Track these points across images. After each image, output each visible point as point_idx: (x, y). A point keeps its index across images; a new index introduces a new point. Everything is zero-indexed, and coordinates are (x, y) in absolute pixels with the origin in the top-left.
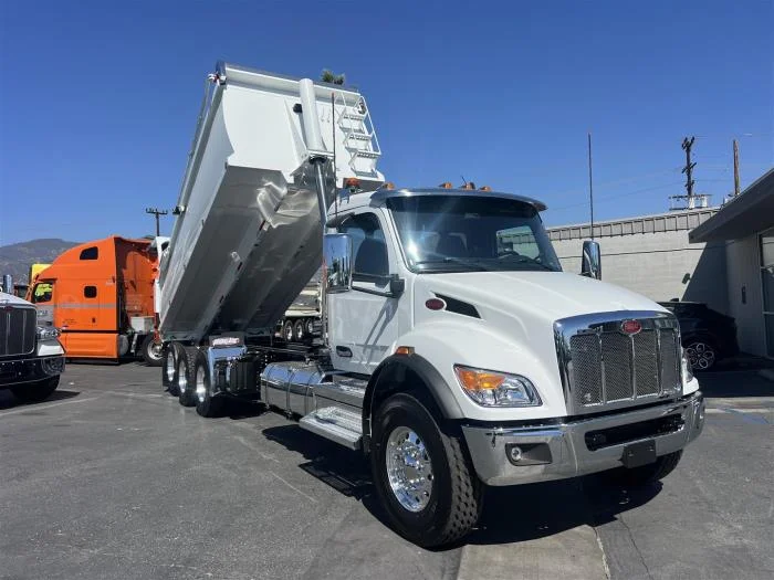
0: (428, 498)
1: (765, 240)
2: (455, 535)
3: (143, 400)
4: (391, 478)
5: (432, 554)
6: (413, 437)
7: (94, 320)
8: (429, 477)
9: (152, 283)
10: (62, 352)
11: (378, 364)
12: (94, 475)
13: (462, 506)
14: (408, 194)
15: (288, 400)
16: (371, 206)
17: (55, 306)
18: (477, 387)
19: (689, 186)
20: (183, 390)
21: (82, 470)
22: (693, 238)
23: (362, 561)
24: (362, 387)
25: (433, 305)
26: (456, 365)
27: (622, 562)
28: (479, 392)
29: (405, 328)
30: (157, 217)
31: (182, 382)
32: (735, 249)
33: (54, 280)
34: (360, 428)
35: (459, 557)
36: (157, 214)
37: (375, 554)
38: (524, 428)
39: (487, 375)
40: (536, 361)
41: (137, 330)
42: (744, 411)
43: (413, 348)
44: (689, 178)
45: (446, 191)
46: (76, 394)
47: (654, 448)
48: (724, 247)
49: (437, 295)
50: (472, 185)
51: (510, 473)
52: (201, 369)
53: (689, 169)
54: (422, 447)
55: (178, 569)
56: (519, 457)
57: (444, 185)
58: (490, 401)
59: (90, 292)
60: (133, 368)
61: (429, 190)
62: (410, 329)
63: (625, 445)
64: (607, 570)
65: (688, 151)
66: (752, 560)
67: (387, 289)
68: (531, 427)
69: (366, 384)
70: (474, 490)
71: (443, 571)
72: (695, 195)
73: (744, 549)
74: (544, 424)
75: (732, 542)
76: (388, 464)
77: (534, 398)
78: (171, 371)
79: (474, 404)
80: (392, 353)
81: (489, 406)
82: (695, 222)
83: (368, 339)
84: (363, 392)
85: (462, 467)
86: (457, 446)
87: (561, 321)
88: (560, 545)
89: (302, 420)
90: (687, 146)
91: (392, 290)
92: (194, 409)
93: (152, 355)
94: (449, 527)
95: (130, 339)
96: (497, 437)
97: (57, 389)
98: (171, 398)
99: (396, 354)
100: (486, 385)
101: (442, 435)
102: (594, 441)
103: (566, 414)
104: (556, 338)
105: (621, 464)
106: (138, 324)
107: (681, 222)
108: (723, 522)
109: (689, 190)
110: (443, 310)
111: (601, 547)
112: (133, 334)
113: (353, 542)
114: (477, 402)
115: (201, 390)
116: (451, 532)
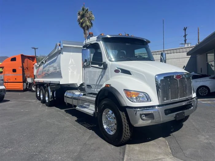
0: (115, 131)
1: (208, 55)
2: (124, 142)
3: (30, 102)
4: (104, 124)
5: (116, 147)
6: (110, 112)
7: (16, 79)
8: (116, 124)
9: (33, 68)
10: (5, 88)
11: (99, 90)
12: (13, 125)
13: (126, 133)
14: (109, 37)
15: (72, 102)
16: (97, 41)
17: (4, 75)
18: (131, 96)
19: (185, 41)
20: (42, 99)
21: (9, 123)
22: (188, 54)
23: (95, 150)
24: (95, 97)
25: (117, 71)
26: (124, 90)
27: (174, 148)
28: (131, 98)
29: (108, 79)
30: (35, 50)
31: (41, 96)
32: (199, 57)
33: (3, 67)
34: (94, 109)
35: (125, 148)
36: (35, 49)
37: (99, 148)
38: (146, 109)
39: (134, 92)
40: (149, 88)
41: (29, 82)
42: (203, 102)
43: (111, 85)
44: (185, 38)
45: (120, 36)
46: (9, 100)
47: (184, 114)
48: (196, 57)
49: (118, 68)
50: (128, 35)
51: (141, 123)
52: (47, 92)
53: (185, 36)
54: (113, 115)
55: (37, 154)
56: (144, 118)
57: (119, 34)
58: (135, 100)
59: (14, 71)
60: (28, 93)
61: (115, 35)
62: (109, 79)
63: (176, 113)
64: (170, 151)
65: (185, 31)
66: (213, 147)
67: (102, 67)
68: (148, 108)
69: (96, 96)
70: (130, 128)
71: (120, 153)
72: (187, 43)
73: (210, 143)
74: (152, 107)
75: (206, 141)
76: (103, 120)
77: (148, 99)
78: (38, 93)
79: (130, 102)
80: (104, 87)
81: (135, 102)
82: (188, 50)
83: (97, 83)
84: (95, 99)
85: (126, 121)
86: (125, 115)
87: (157, 75)
88: (155, 143)
89: (76, 107)
90: (185, 29)
91: (104, 67)
92: (45, 104)
93: (33, 89)
94: (122, 139)
95: (27, 84)
96: (137, 112)
97: (4, 99)
98: (38, 101)
99: (105, 87)
100: (134, 96)
101: (120, 111)
102: (167, 112)
103: (158, 104)
104: (156, 81)
105: (174, 119)
106: (29, 80)
107: (184, 50)
108: (203, 135)
109: (185, 42)
110: (120, 73)
111: (168, 144)
112: (28, 83)
113: (92, 144)
114: (131, 101)
115: (47, 99)
116: (123, 141)
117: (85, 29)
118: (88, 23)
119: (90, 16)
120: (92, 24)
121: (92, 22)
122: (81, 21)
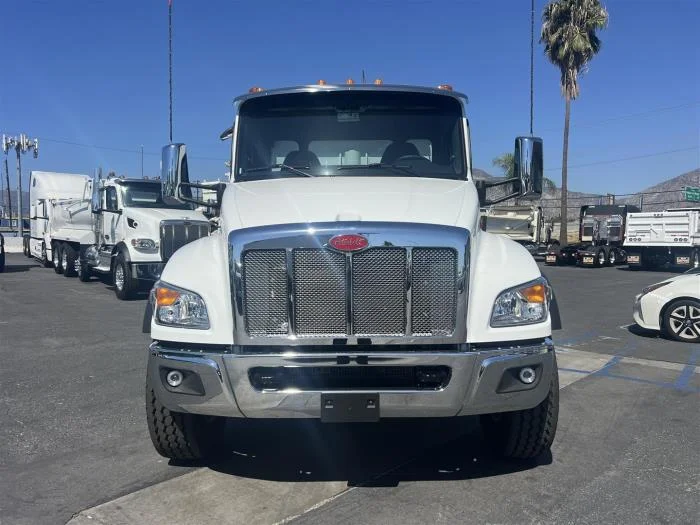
38: (181, 351)
47: (375, 403)
68: (188, 352)
74: (205, 350)
117: (567, 65)
118: (581, 43)
119: (590, 15)
120: (594, 40)
121: (597, 34)
122: (553, 38)
